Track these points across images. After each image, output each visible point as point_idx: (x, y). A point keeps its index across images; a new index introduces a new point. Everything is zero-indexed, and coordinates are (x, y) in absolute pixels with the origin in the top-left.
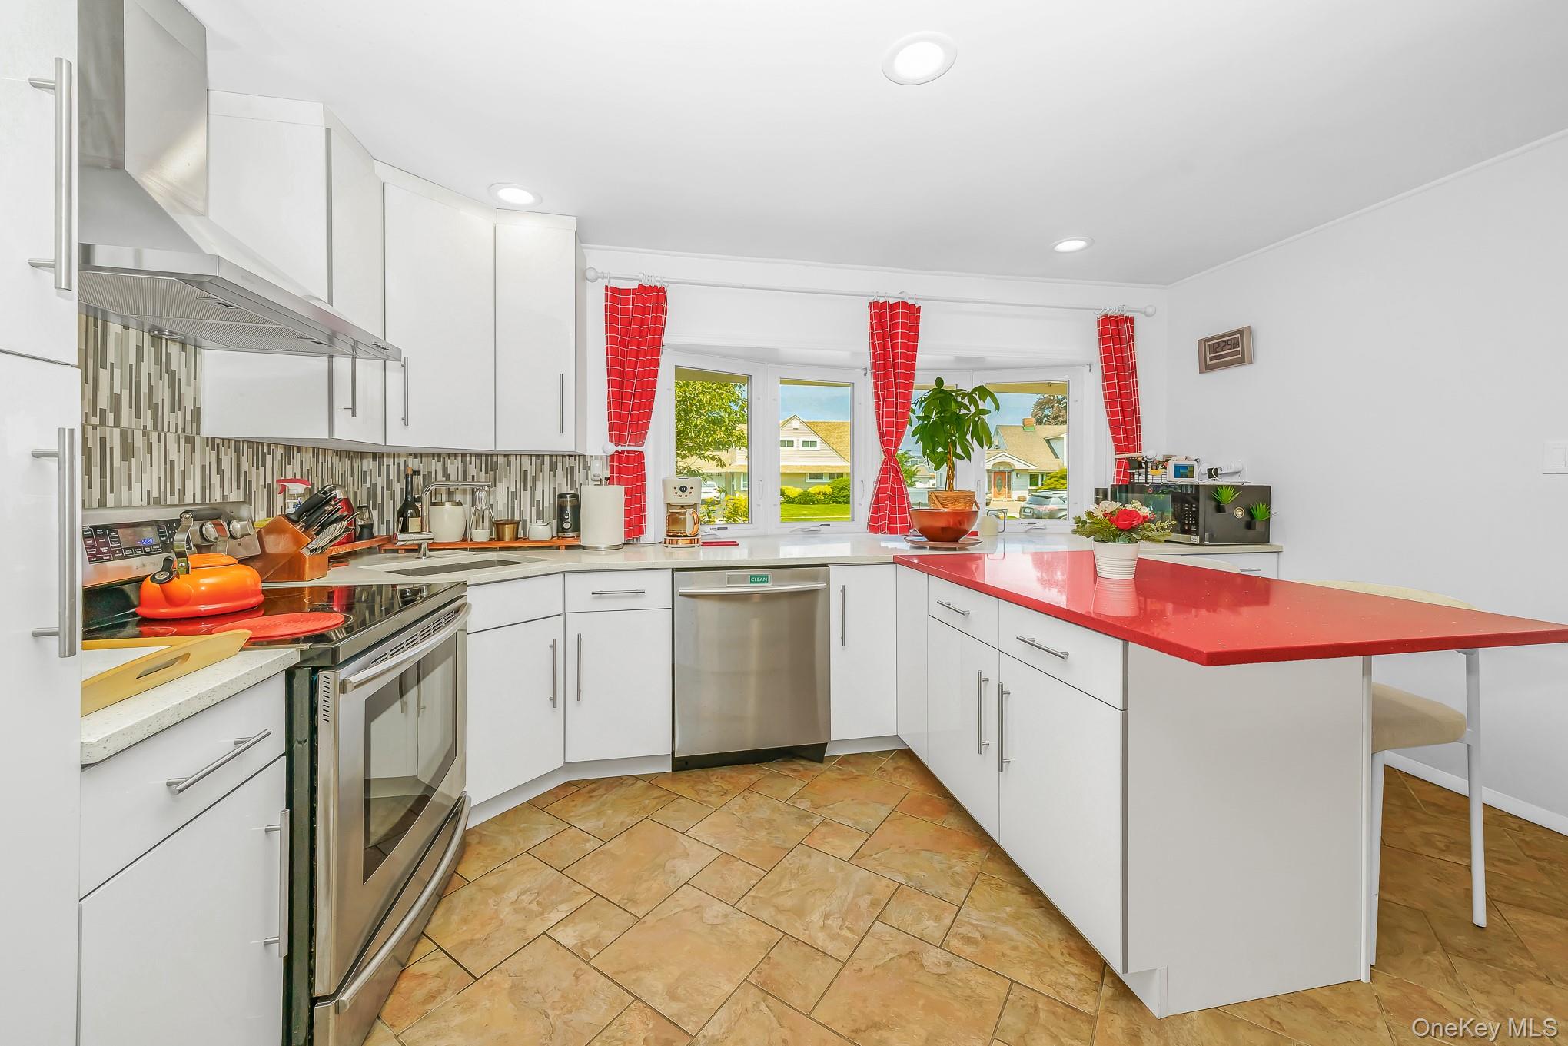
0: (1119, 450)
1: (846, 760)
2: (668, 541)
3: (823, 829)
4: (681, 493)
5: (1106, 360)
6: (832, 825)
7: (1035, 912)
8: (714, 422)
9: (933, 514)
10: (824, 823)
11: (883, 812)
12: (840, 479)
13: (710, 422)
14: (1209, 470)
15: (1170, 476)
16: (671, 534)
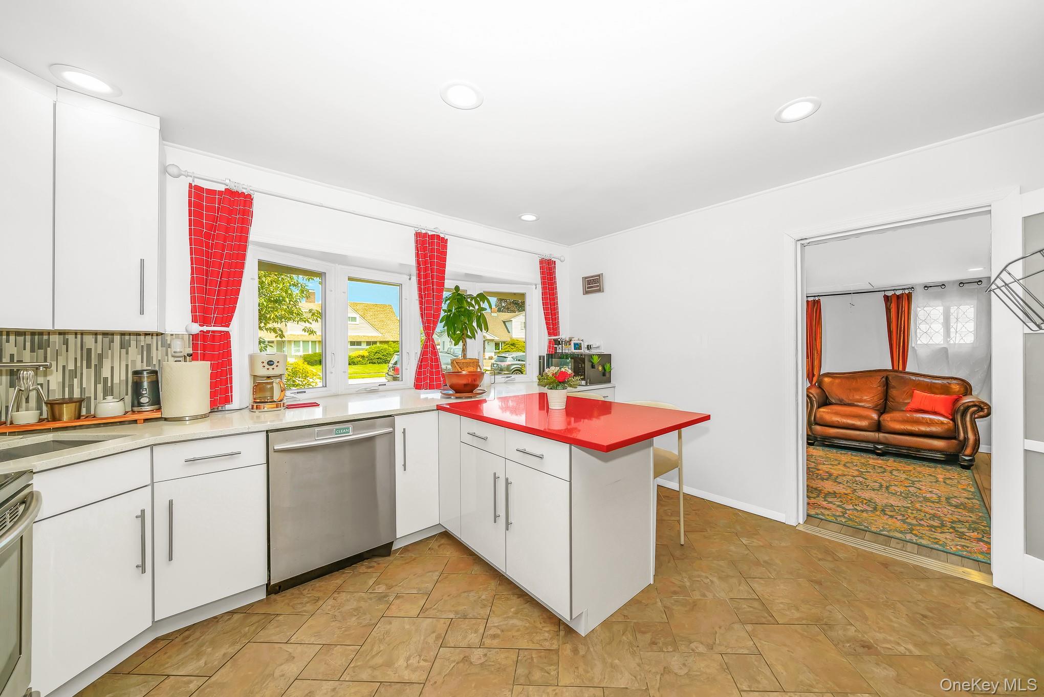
0: (550, 334)
1: (406, 549)
2: (255, 407)
3: (397, 602)
4: (269, 367)
5: (543, 283)
6: (403, 596)
7: (526, 606)
8: (276, 301)
9: (456, 374)
10: (397, 597)
11: (435, 576)
12: (374, 346)
13: (271, 301)
14: (588, 346)
15: (571, 350)
16: (258, 401)
